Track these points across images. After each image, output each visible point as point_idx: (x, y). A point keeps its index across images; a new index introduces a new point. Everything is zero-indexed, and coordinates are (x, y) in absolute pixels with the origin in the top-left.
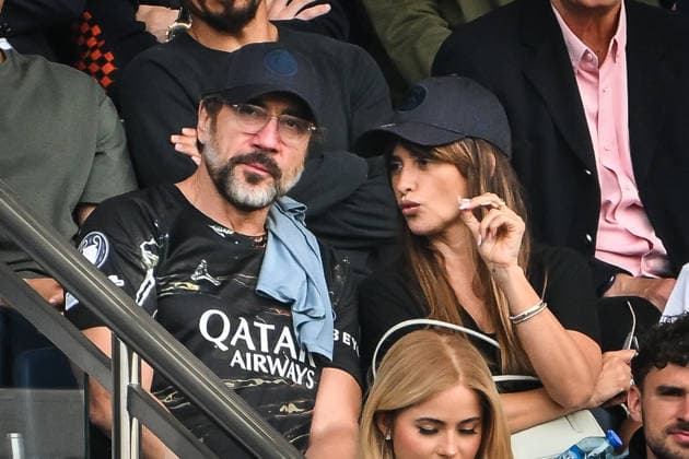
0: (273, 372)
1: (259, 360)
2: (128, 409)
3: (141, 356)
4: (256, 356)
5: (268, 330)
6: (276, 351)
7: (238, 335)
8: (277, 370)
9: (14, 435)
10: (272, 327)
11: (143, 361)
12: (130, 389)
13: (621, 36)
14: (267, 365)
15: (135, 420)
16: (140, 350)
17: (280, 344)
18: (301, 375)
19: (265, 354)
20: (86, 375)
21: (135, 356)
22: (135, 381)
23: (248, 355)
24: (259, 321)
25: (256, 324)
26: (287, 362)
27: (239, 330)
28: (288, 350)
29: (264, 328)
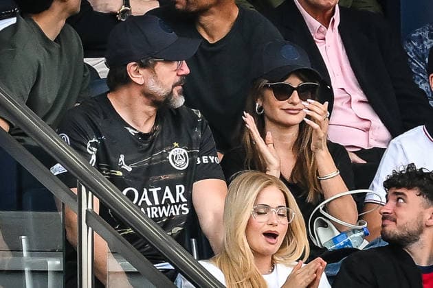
0: (161, 215)
1: (154, 210)
2: (86, 222)
3: (93, 194)
4: (152, 208)
5: (157, 191)
6: (163, 203)
7: (142, 199)
8: (164, 213)
9: (23, 237)
10: (159, 189)
11: (94, 196)
12: (87, 211)
13: (337, 17)
14: (158, 213)
15: (90, 229)
16: (93, 190)
17: (165, 197)
18: (178, 210)
19: (157, 206)
20: (63, 204)
21: (90, 194)
22: (90, 207)
23: (148, 209)
24: (151, 188)
25: (150, 190)
26: (169, 207)
27: (143, 196)
28: (169, 199)
29: (154, 191)
